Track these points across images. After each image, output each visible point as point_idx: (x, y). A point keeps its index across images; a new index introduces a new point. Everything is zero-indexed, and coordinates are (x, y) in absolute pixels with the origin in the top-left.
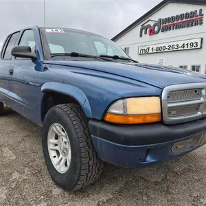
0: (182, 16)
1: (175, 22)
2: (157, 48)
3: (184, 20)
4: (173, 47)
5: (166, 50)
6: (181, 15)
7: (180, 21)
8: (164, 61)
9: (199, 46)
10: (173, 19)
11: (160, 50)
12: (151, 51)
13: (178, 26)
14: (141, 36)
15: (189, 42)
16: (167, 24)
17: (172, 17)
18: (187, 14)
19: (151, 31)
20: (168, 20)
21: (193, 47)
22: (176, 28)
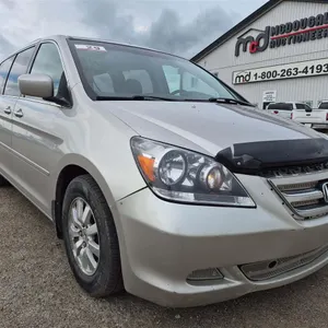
0: (303, 23)
1: (293, 32)
2: (263, 74)
5: (278, 77)
6: (303, 20)
7: (300, 30)
8: (274, 95)
10: (289, 27)
11: (268, 78)
13: (298, 39)
14: (237, 54)
15: (316, 64)
16: (280, 35)
17: (288, 24)
18: (312, 19)
19: (253, 47)
21: (322, 73)
22: (294, 42)
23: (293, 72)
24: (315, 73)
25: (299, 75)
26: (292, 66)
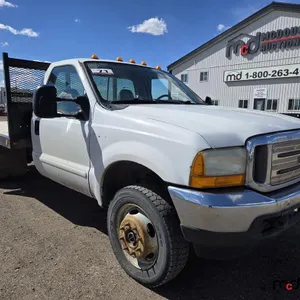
0: (294, 31)
1: (283, 38)
3: (298, 35)
4: (280, 72)
5: (269, 77)
6: (293, 28)
7: (290, 37)
8: (265, 92)
10: (280, 33)
11: (259, 77)
12: (244, 78)
13: (289, 44)
16: (270, 41)
17: (279, 31)
19: (244, 50)
20: (272, 35)
22: (285, 47)
23: (284, 73)
25: (290, 75)
26: (283, 68)
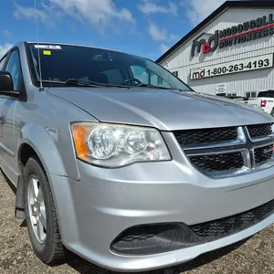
0: (246, 26)
1: (237, 34)
2: (215, 70)
3: (249, 30)
4: (236, 67)
5: (227, 72)
6: (245, 24)
7: (243, 32)
8: (225, 88)
9: (271, 65)
10: (234, 30)
15: (257, 59)
16: (227, 37)
17: (233, 28)
18: (253, 22)
19: (206, 48)
20: (227, 32)
21: (263, 67)
22: (239, 42)
23: (239, 67)
24: (257, 67)
26: (238, 63)
